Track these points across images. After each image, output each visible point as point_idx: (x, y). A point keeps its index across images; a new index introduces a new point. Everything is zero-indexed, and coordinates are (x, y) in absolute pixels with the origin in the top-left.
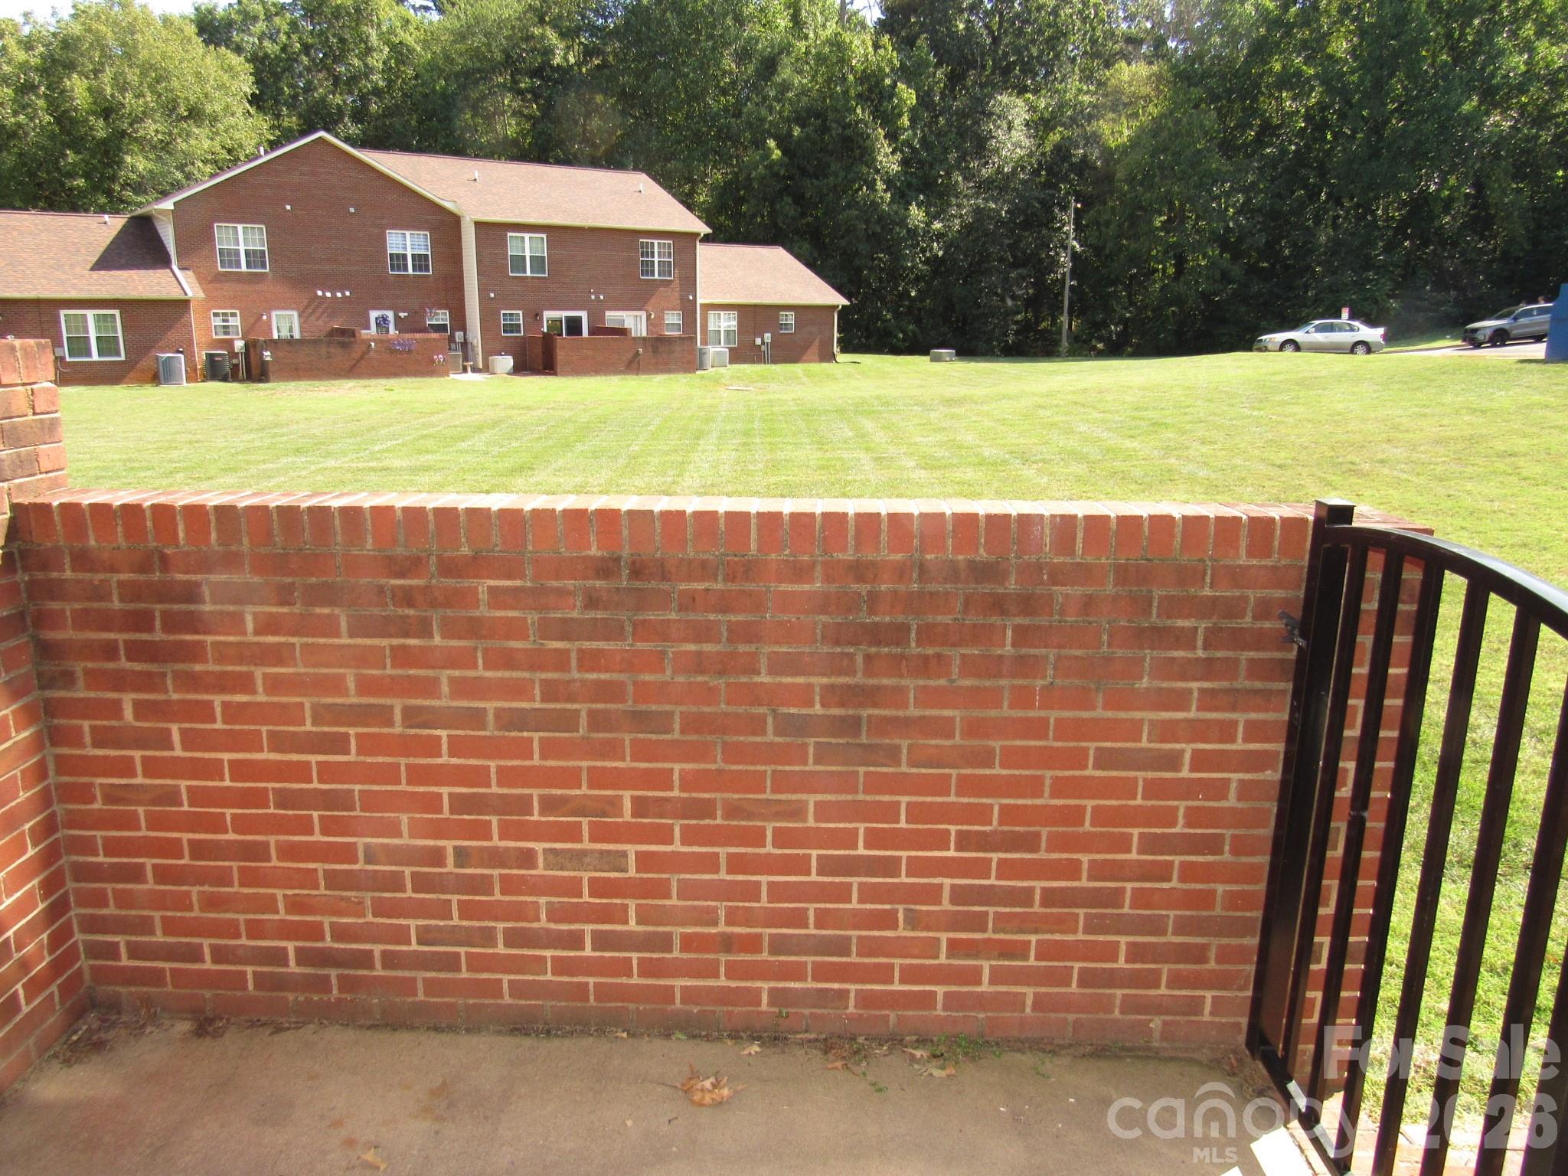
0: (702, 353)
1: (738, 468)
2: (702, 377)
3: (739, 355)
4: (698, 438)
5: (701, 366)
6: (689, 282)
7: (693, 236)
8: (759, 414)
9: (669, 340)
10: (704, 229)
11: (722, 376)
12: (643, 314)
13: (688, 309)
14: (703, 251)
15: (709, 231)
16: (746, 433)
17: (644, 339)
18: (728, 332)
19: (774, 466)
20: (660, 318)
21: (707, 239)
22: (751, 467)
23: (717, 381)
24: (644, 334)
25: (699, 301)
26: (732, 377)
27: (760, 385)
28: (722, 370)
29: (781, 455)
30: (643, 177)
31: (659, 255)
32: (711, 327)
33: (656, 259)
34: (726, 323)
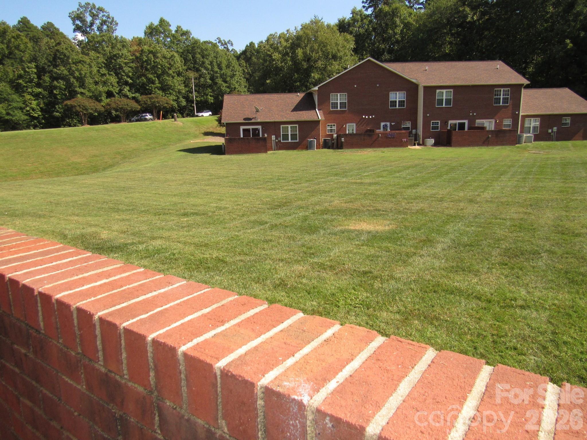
0: (520, 137)
1: (514, 190)
2: (518, 147)
3: (538, 138)
4: (502, 175)
5: (519, 142)
6: (517, 106)
7: (521, 86)
8: (538, 164)
9: (505, 131)
10: (526, 82)
11: (528, 147)
12: (493, 121)
13: (515, 118)
14: (524, 92)
15: (529, 82)
16: (527, 173)
17: (492, 131)
18: (534, 128)
19: (533, 190)
20: (501, 122)
21: (527, 87)
22: (521, 190)
23: (525, 149)
24: (493, 129)
25: (521, 114)
26: (533, 147)
27: (547, 151)
28: (529, 144)
29: (541, 184)
30: (500, 62)
31: (503, 96)
32: (526, 125)
33: (502, 97)
34: (534, 123)
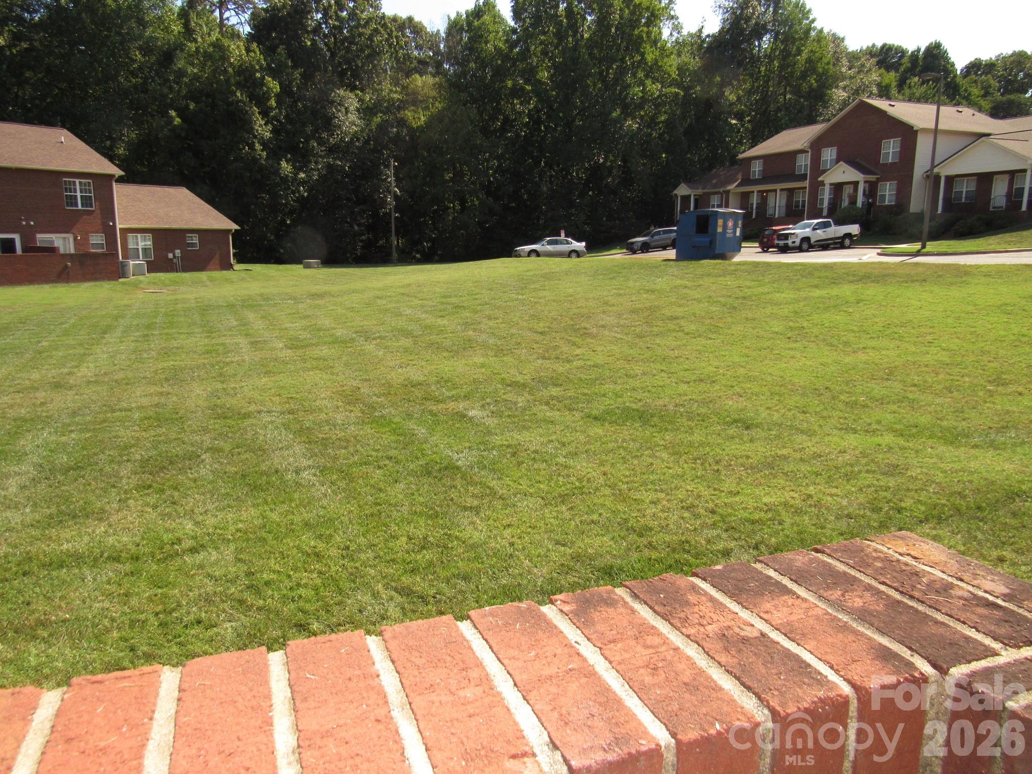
0: (124, 266)
1: (133, 357)
2: (124, 283)
3: (154, 267)
4: (105, 333)
5: (124, 275)
6: (108, 212)
7: (111, 177)
8: (163, 310)
9: (95, 256)
10: (118, 172)
11: (141, 282)
12: (70, 237)
13: (110, 233)
14: (118, 190)
15: (122, 173)
16: (149, 327)
17: (71, 255)
18: (145, 250)
19: (166, 353)
20: (86, 239)
21: (120, 180)
22: (145, 355)
23: (136, 286)
24: (72, 251)
25: (118, 226)
26: (149, 283)
27: (172, 288)
28: (141, 278)
29: (175, 343)
30: (65, 131)
31: (81, 192)
32: (131, 246)
33: (79, 194)
34: (143, 243)
